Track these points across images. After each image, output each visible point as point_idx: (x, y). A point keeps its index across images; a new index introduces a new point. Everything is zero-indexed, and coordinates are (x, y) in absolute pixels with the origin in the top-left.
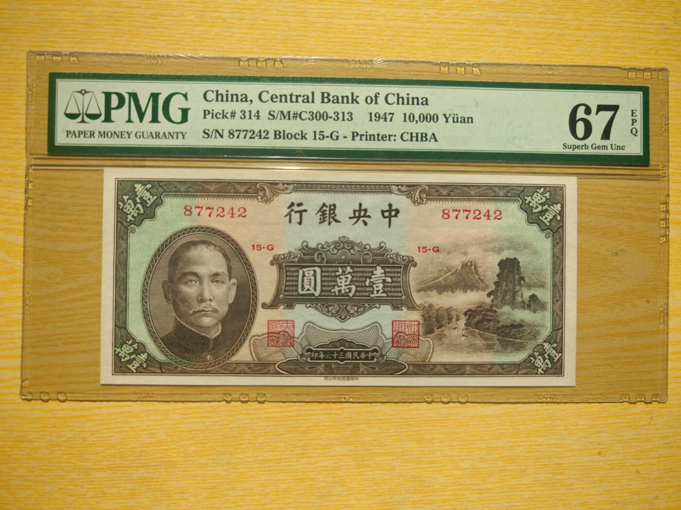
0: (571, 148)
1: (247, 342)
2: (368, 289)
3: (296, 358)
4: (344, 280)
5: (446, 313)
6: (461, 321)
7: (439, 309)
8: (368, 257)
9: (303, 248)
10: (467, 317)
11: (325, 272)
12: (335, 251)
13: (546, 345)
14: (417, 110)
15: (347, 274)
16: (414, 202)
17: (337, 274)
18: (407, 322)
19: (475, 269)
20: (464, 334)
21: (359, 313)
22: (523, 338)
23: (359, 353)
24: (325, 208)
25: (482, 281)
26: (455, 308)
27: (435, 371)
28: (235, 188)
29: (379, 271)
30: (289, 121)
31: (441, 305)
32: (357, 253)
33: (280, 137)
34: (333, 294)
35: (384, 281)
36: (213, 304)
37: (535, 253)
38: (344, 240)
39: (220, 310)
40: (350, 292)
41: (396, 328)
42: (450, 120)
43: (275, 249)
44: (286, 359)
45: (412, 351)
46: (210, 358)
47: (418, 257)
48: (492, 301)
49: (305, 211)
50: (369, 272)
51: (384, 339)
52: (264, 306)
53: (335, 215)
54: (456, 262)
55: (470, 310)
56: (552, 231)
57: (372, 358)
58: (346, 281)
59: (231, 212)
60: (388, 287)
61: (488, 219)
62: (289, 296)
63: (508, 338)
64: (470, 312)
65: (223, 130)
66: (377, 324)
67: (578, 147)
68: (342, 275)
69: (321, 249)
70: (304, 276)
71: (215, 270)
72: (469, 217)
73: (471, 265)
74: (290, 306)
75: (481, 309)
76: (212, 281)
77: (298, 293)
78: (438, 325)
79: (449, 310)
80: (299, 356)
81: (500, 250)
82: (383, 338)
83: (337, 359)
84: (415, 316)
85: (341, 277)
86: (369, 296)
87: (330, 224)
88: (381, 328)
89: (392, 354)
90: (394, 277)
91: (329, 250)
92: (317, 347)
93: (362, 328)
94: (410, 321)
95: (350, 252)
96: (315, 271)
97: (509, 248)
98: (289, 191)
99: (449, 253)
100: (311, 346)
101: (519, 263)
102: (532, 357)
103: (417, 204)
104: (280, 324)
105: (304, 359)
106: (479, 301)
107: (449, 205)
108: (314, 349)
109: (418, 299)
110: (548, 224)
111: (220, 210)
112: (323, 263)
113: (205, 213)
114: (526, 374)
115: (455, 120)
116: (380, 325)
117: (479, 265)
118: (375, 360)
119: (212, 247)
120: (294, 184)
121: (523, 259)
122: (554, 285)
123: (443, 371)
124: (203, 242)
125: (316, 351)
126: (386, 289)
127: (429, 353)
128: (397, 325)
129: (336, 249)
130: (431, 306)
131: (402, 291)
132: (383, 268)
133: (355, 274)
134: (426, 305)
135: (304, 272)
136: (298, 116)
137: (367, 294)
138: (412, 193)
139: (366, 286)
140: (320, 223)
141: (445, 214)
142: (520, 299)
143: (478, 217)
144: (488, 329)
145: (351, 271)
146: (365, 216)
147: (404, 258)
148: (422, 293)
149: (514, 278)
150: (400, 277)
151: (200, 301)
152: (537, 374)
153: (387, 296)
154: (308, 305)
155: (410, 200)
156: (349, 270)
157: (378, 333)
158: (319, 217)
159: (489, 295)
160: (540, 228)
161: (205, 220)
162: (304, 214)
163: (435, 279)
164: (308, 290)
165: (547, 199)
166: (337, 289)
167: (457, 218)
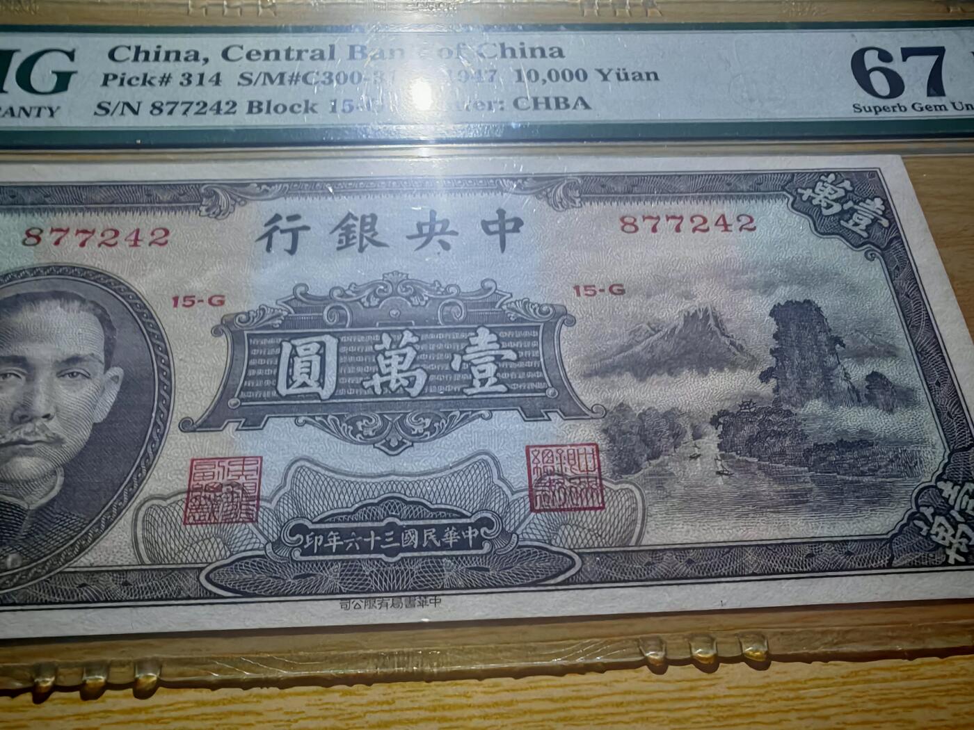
0: (870, 110)
1: (128, 515)
2: (457, 377)
3: (262, 553)
4: (395, 361)
5: (663, 422)
6: (706, 439)
7: (644, 413)
8: (454, 310)
9: (296, 298)
10: (720, 428)
11: (349, 344)
12: (374, 302)
13: (948, 489)
14: (543, 65)
15: (404, 347)
16: (554, 206)
17: (378, 347)
18: (565, 449)
19: (717, 326)
20: (720, 469)
21: (435, 432)
22: (879, 473)
23: (440, 531)
24: (351, 222)
25: (740, 349)
26: (684, 409)
27: (661, 568)
28: (149, 195)
29: (484, 338)
30: (281, 86)
31: (650, 405)
32: (427, 302)
33: (260, 110)
34: (370, 392)
35: (498, 359)
36: (53, 425)
37: (852, 289)
38: (395, 279)
39: (67, 439)
40: (411, 385)
41: (539, 463)
42: (612, 76)
43: (227, 303)
44: (232, 555)
45: (588, 518)
46: (14, 561)
47: (575, 306)
48: (776, 390)
49: (306, 228)
50: (459, 341)
51: (508, 493)
52: (187, 426)
53: (376, 234)
54: (671, 312)
55: (723, 413)
56: (878, 247)
57: (478, 543)
58: (400, 363)
59: (133, 237)
60: (509, 370)
61: (726, 230)
62: (252, 400)
63: (839, 474)
64: (727, 418)
65: (139, 103)
66: (486, 457)
67: (885, 109)
68: (391, 349)
69: (339, 299)
70: (294, 355)
71: (72, 351)
72: (682, 227)
73: (707, 318)
74: (253, 422)
75: (752, 410)
76: (61, 375)
77: (278, 392)
78: (649, 451)
79: (670, 415)
80: (269, 547)
81: (768, 287)
82: (505, 489)
83: (377, 550)
84: (585, 432)
85: (387, 354)
86: (462, 392)
87: (361, 250)
88: (497, 464)
89: (532, 528)
90: (524, 349)
91: (359, 300)
92: (321, 521)
93: (446, 468)
94: (571, 445)
95: (411, 302)
96: (323, 344)
97: (786, 283)
98: (270, 196)
99: (649, 296)
100: (304, 517)
101: (818, 309)
102: (919, 519)
103: (561, 209)
104: (224, 467)
105: (284, 553)
106: (743, 392)
107: (634, 209)
108: (311, 526)
109: (588, 394)
110: (865, 235)
111: (110, 234)
112: (344, 326)
113: (72, 241)
114: (915, 566)
115: (622, 77)
116: (493, 458)
117: (724, 317)
118: (487, 547)
119: (77, 304)
120: (283, 183)
121: (827, 301)
122: (920, 352)
123: (682, 568)
124: (57, 295)
125: (317, 532)
126: (505, 376)
127: (634, 521)
128: (540, 457)
129: (376, 296)
130: (622, 408)
131: (547, 379)
132: (492, 331)
133: (423, 347)
134: (610, 407)
135: (294, 347)
136: (300, 79)
137: (457, 388)
138: (549, 190)
139: (452, 371)
140: (339, 249)
141: (626, 224)
142: (845, 385)
143: (702, 227)
144: (782, 453)
145: (415, 340)
146: (443, 232)
147: (544, 309)
148: (597, 379)
149: (816, 342)
150: (537, 348)
151: (18, 420)
152: (946, 564)
153: (509, 391)
154: (301, 420)
155: (545, 203)
156: (408, 337)
157: (491, 477)
158: (337, 238)
159: (765, 377)
160: (848, 241)
161: (71, 252)
162: (301, 233)
163: (623, 349)
164: (304, 385)
165: (846, 191)
166: (377, 380)
167: (654, 230)
